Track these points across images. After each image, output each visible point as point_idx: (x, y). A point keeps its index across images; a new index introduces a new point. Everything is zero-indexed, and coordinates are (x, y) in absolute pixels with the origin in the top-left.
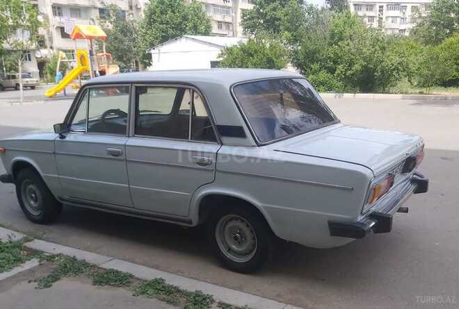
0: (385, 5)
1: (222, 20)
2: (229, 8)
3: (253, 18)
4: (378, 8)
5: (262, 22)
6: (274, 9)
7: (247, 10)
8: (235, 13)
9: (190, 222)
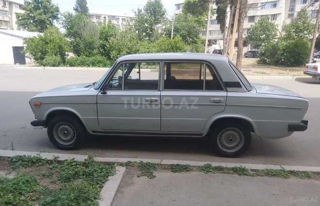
0: (107, 17)
1: (2, 19)
2: (6, 11)
3: (25, 19)
4: (103, 18)
5: (32, 21)
6: (40, 14)
7: (21, 14)
8: (11, 15)
9: (202, 135)
